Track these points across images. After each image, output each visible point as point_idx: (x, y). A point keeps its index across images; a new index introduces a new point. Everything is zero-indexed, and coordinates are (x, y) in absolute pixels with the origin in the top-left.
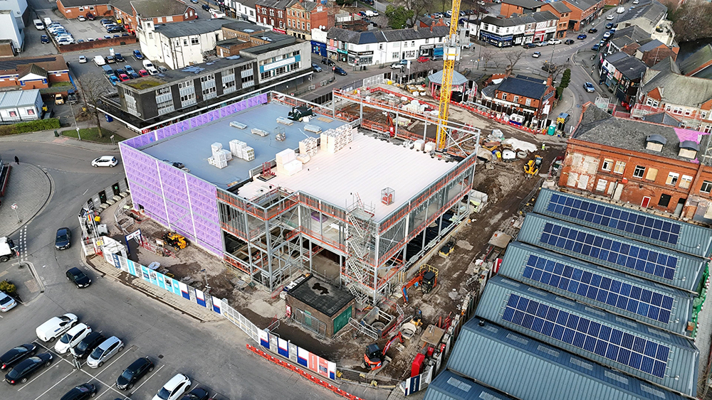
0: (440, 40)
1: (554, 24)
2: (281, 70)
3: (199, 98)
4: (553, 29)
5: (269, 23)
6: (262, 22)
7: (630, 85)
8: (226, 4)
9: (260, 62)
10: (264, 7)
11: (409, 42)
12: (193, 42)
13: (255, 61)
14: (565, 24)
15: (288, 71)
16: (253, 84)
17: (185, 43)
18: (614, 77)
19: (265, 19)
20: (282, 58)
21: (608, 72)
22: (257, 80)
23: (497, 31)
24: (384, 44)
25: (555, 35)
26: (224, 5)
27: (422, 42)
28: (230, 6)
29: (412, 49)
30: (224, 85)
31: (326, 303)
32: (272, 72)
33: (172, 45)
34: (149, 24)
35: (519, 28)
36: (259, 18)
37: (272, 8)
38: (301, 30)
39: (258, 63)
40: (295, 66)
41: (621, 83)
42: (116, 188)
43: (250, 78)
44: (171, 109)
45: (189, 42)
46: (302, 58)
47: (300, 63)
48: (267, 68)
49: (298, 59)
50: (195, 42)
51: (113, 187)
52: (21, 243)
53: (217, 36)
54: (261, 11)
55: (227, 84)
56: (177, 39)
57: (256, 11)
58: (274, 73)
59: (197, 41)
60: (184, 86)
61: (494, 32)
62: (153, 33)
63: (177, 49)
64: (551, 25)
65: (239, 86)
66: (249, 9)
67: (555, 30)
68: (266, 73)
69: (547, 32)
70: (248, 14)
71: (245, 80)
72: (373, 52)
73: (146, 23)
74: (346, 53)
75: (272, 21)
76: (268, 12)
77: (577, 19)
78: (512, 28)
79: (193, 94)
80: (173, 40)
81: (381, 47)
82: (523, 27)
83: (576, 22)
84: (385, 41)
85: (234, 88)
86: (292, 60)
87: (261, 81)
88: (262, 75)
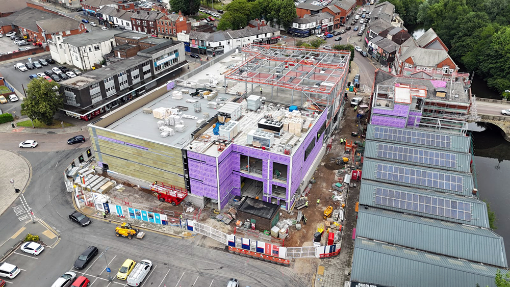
0: (266, 36)
2: (167, 64)
3: (117, 89)
5: (143, 30)
6: (137, 30)
7: (389, 56)
8: (105, 19)
9: (154, 60)
10: (138, 20)
11: (246, 39)
12: (95, 48)
13: (151, 59)
14: (338, 20)
15: (172, 64)
16: (151, 75)
17: (90, 50)
18: (378, 52)
19: (139, 29)
20: (167, 56)
21: (373, 49)
22: (153, 73)
23: (299, 27)
24: (231, 40)
25: (333, 27)
26: (103, 19)
28: (108, 20)
30: (133, 78)
31: (264, 212)
32: (162, 66)
33: (81, 52)
34: (59, 38)
35: (312, 24)
36: (135, 28)
37: (145, 20)
38: (169, 35)
39: (153, 61)
40: (175, 60)
41: (383, 56)
42: (81, 158)
43: (149, 71)
44: (100, 98)
45: (93, 49)
46: (179, 54)
47: (178, 58)
48: (158, 63)
49: (177, 55)
50: (97, 48)
51: (79, 158)
52: (25, 207)
53: (112, 43)
54: (136, 22)
55: (134, 77)
56: (84, 47)
57: (132, 23)
58: (163, 66)
59: (98, 48)
60: (108, 81)
61: (297, 28)
62: (62, 44)
63: (84, 55)
64: (331, 21)
65: (142, 78)
66: (125, 22)
67: (333, 24)
68: (158, 67)
69: (329, 25)
70: (125, 25)
71: (145, 73)
72: (223, 46)
73: (57, 37)
74: (205, 48)
75: (146, 29)
76: (142, 23)
77: (344, 16)
78: (308, 25)
79: (113, 87)
80: (81, 48)
81: (229, 43)
82: (314, 23)
83: (343, 18)
84: (230, 38)
85: (139, 80)
86: (174, 56)
87: (155, 73)
88: (156, 68)
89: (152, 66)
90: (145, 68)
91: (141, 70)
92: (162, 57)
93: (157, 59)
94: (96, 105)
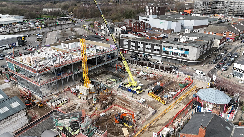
2: (174, 53)
3: (136, 48)
13: (161, 44)
17: (184, 38)
20: (176, 49)
39: (163, 46)
43: (158, 50)
44: (127, 47)
49: (187, 53)
58: (170, 53)
60: (132, 42)
65: (152, 51)
68: (166, 52)
85: (150, 51)
86: (183, 52)
87: (163, 54)
88: (164, 51)
89: (161, 48)
90: (156, 48)
91: (152, 47)
92: (172, 48)
93: (167, 47)
94: (124, 48)
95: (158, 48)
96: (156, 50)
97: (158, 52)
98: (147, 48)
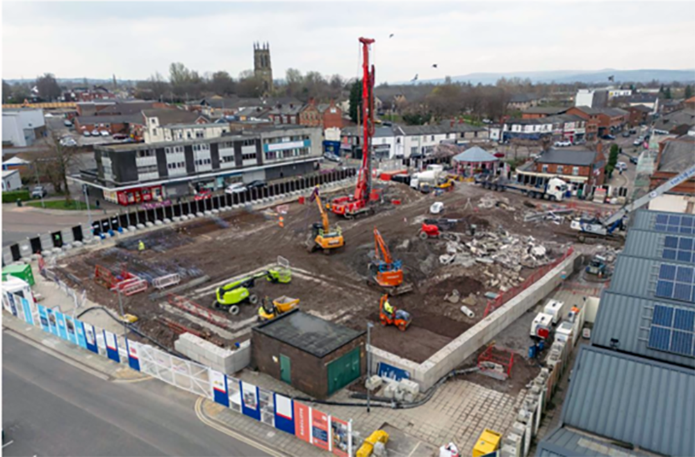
1: (583, 125)
2: (287, 152)
4: (583, 131)
9: (264, 140)
11: (429, 137)
12: (197, 136)
13: (259, 137)
14: (594, 127)
15: (296, 155)
16: (256, 163)
17: (189, 136)
20: (289, 140)
22: (260, 159)
23: (523, 129)
24: (402, 138)
25: (584, 136)
27: (443, 137)
29: (433, 143)
30: (221, 159)
31: (315, 341)
32: (277, 153)
33: (175, 136)
35: (546, 127)
39: (262, 141)
40: (303, 151)
42: (57, 237)
43: (252, 156)
45: (194, 135)
46: (312, 143)
47: (309, 149)
48: (272, 147)
49: (308, 144)
51: (53, 235)
53: (224, 129)
56: (181, 130)
58: (280, 155)
60: (172, 152)
62: (157, 129)
64: (580, 126)
65: (239, 162)
68: (271, 153)
69: (576, 132)
72: (389, 145)
73: (151, 119)
77: (605, 126)
78: (538, 127)
79: (183, 163)
80: (175, 132)
81: (399, 141)
82: (550, 126)
83: (605, 128)
84: (401, 134)
85: (233, 164)
86: (301, 144)
87: (265, 161)
88: (266, 154)
89: (259, 148)
90: (247, 150)
91: (238, 151)
92: (280, 139)
93: (271, 140)
94: (143, 182)
95: (251, 149)
96: (247, 157)
97: (254, 161)
98: (224, 158)
